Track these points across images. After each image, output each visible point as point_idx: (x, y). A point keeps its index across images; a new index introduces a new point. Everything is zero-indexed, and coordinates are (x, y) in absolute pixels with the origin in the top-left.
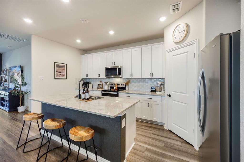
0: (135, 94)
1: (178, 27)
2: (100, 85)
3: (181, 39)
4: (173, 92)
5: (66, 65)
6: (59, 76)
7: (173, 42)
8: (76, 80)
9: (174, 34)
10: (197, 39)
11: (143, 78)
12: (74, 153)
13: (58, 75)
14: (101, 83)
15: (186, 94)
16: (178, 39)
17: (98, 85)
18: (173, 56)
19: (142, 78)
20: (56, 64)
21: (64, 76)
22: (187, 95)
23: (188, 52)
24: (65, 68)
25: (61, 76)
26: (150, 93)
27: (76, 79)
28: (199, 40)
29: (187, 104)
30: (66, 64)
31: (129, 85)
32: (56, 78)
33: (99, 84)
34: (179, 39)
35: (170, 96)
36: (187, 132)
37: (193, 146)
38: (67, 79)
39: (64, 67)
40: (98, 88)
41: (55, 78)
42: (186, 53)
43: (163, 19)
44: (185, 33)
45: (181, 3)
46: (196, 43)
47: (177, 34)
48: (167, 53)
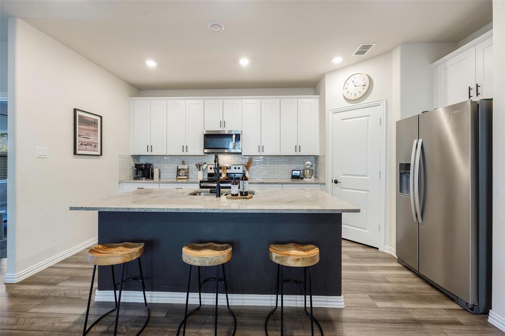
0: (275, 183)
1: (353, 77)
2: (184, 170)
3: (358, 96)
4: (342, 176)
5: (99, 119)
6: (83, 147)
7: (343, 97)
8: (121, 160)
9: (346, 86)
10: (384, 100)
11: (283, 155)
12: (239, 310)
13: (82, 144)
14: (185, 167)
15: (366, 176)
16: (353, 95)
17: (178, 170)
18: (342, 120)
19: (281, 154)
20: (78, 113)
21: (96, 150)
22: (368, 178)
23: (369, 116)
24: (97, 127)
25: (88, 147)
26: (290, 181)
27: (120, 158)
28: (387, 101)
29: (368, 191)
30: (101, 117)
32: (78, 152)
33: (179, 168)
34: (355, 95)
35: (336, 182)
36: (368, 231)
37: (378, 249)
38: (101, 155)
39: (95, 123)
40: (179, 177)
41: (75, 153)
42: (367, 117)
43: (337, 60)
44: (366, 88)
45: (374, 45)
46: (383, 104)
47: (351, 87)
48: (331, 114)
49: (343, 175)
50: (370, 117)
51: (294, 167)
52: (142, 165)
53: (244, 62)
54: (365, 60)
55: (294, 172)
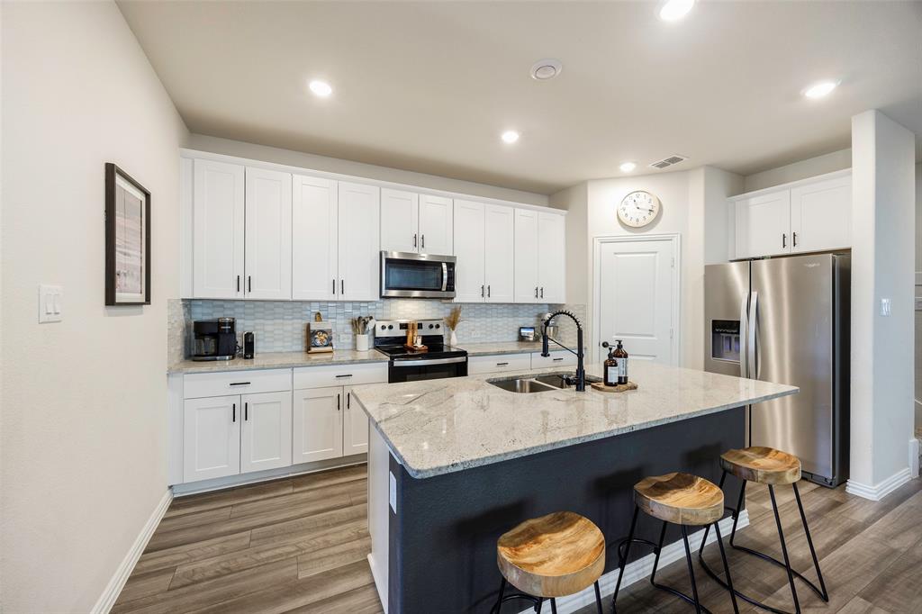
1: (634, 194)
2: (323, 332)
3: (642, 223)
4: (614, 336)
5: (143, 200)
9: (624, 205)
10: (677, 234)
13: (119, 274)
14: (327, 326)
15: (652, 336)
16: (634, 220)
18: (616, 254)
20: (117, 179)
21: (139, 288)
22: (655, 338)
23: (656, 252)
24: (141, 223)
27: (168, 307)
28: (681, 236)
29: (654, 356)
30: (147, 196)
31: (457, 325)
32: (117, 298)
34: (637, 220)
40: (313, 350)
41: (111, 301)
42: (653, 255)
43: (628, 167)
44: (653, 215)
45: (685, 159)
46: (676, 240)
47: (631, 209)
48: (597, 242)
49: (617, 335)
50: (658, 254)
51: (521, 321)
52: (224, 324)
53: (510, 137)
54: (649, 175)
55: (523, 331)
